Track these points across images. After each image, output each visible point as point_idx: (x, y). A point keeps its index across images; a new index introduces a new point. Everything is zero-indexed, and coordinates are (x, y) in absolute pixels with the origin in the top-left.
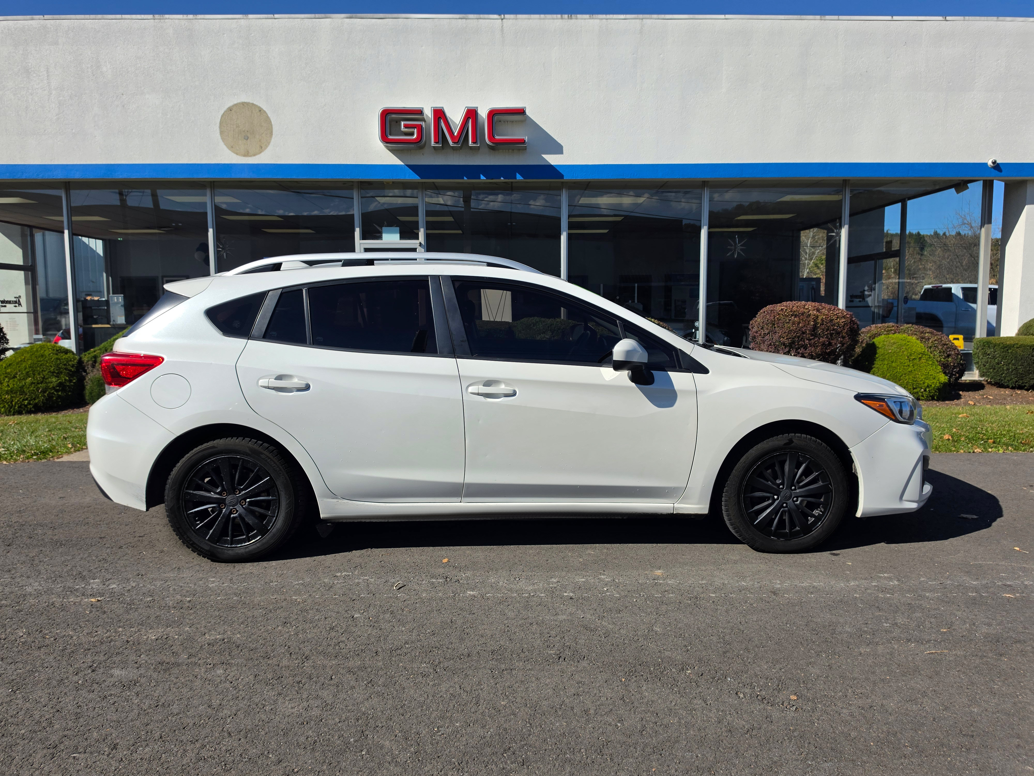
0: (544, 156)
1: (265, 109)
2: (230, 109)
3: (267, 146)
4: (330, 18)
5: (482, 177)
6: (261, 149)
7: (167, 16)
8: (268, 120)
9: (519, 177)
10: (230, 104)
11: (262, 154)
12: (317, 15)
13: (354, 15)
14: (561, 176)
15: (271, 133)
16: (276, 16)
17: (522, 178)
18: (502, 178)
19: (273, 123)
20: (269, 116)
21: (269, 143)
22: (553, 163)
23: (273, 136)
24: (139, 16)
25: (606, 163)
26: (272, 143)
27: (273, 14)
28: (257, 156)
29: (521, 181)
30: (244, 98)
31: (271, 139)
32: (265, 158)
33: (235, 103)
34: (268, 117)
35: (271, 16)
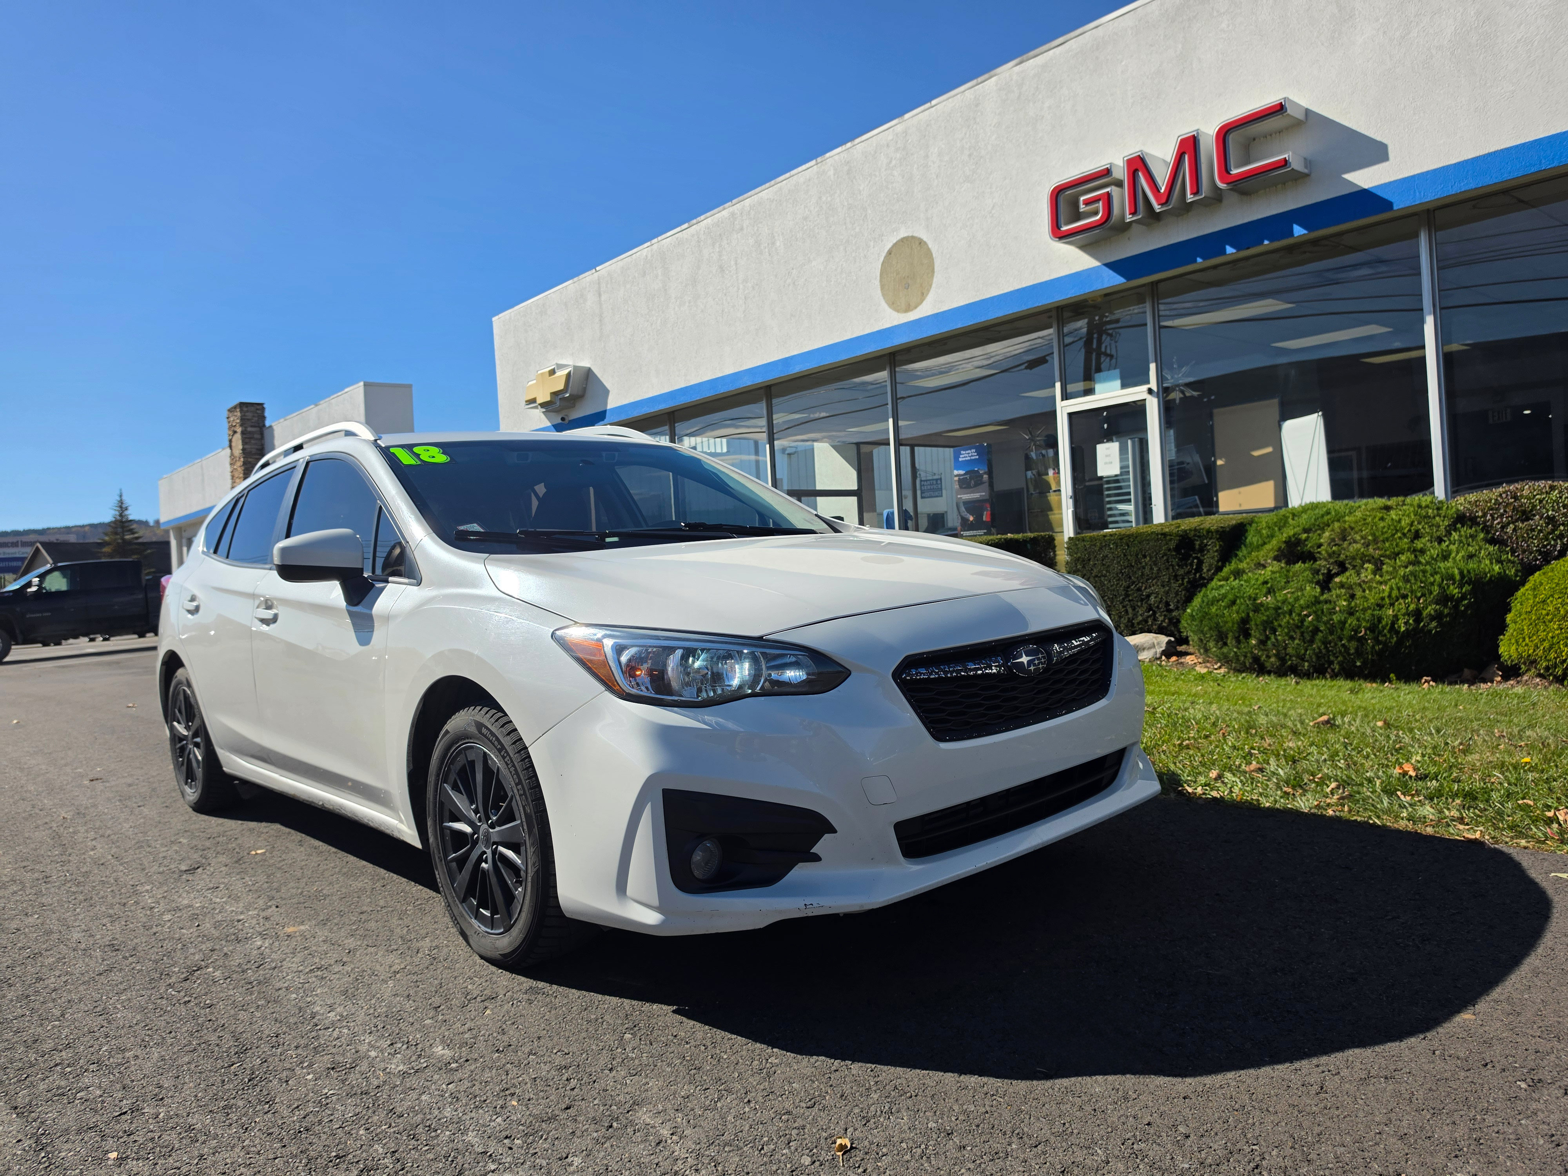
0: (1348, 176)
1: (925, 239)
2: (890, 252)
3: (928, 291)
4: (995, 75)
5: (1230, 250)
6: (923, 296)
7: (828, 155)
8: (929, 254)
9: (1298, 231)
10: (889, 246)
11: (925, 302)
12: (980, 79)
13: (1025, 57)
14: (1388, 205)
15: (933, 271)
16: (934, 102)
17: (1305, 232)
18: (1266, 242)
19: (934, 255)
20: (930, 246)
21: (931, 286)
22: (1366, 185)
23: (936, 274)
24: (804, 167)
25: (1492, 150)
26: (934, 285)
27: (930, 101)
28: (919, 308)
29: (1303, 239)
30: (903, 233)
31: (932, 280)
32: (925, 309)
33: (895, 241)
34: (929, 250)
35: (928, 105)
